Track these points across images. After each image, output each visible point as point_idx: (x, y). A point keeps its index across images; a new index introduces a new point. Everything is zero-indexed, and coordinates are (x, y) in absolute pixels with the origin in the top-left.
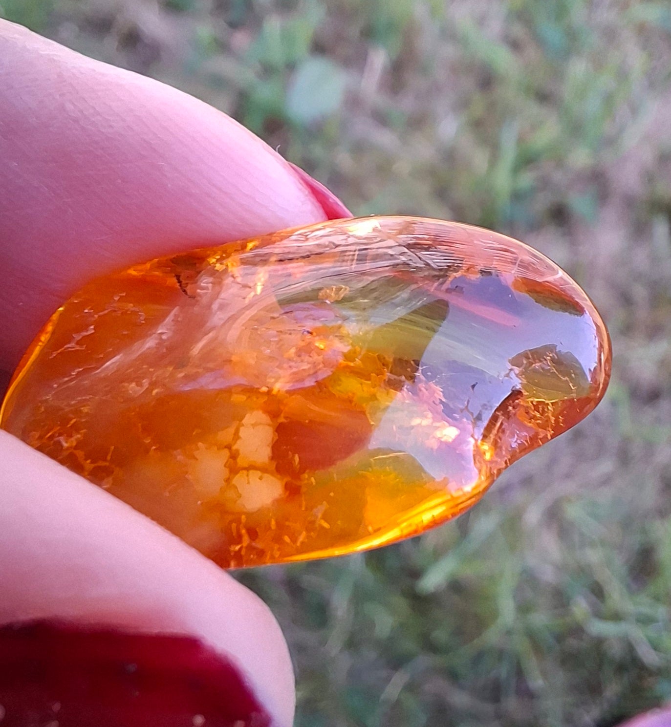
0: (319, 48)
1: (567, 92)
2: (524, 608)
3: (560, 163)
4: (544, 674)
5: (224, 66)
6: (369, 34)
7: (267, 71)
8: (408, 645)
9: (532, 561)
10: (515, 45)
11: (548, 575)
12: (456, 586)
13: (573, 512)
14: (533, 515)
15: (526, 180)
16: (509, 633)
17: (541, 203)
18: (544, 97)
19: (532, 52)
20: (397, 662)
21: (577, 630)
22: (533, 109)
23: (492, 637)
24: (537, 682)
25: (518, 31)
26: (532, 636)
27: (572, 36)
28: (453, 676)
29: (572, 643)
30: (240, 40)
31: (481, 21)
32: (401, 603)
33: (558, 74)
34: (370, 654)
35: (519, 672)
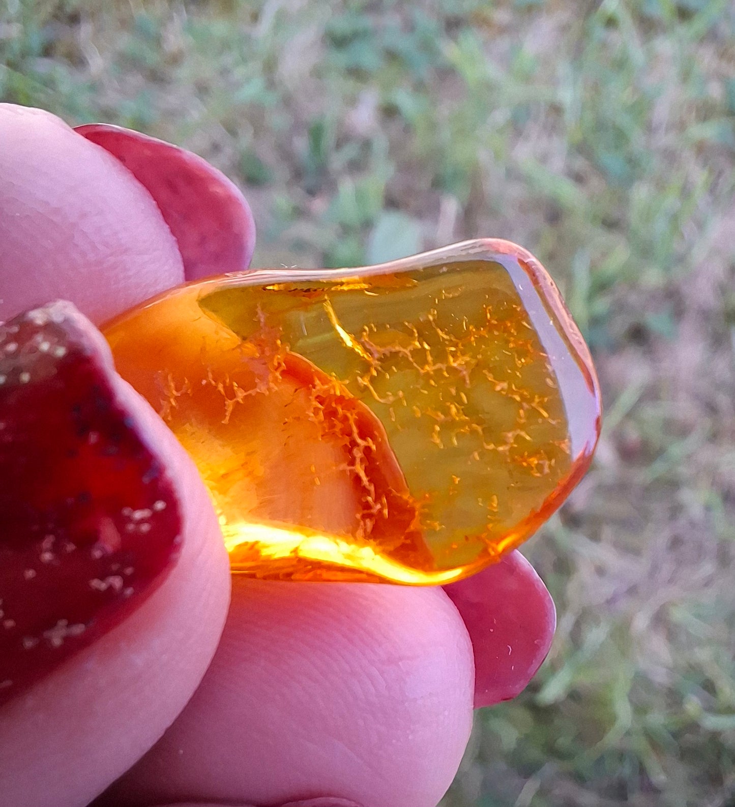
0: (392, 203)
1: (634, 217)
2: (640, 709)
3: (633, 285)
4: (665, 770)
5: (304, 230)
6: (438, 184)
7: (346, 230)
8: (534, 753)
9: (643, 663)
10: (579, 178)
11: (660, 677)
12: (574, 695)
13: (679, 615)
14: (641, 622)
15: (602, 305)
16: (628, 733)
17: (620, 326)
18: (611, 224)
19: (595, 182)
20: (527, 770)
21: (693, 726)
22: (602, 238)
23: (612, 739)
24: (659, 777)
25: (580, 164)
26: (650, 735)
27: (632, 162)
28: (579, 779)
29: (689, 738)
30: (319, 205)
31: (544, 159)
32: (522, 714)
33: (623, 201)
34: (501, 766)
35: (642, 770)
